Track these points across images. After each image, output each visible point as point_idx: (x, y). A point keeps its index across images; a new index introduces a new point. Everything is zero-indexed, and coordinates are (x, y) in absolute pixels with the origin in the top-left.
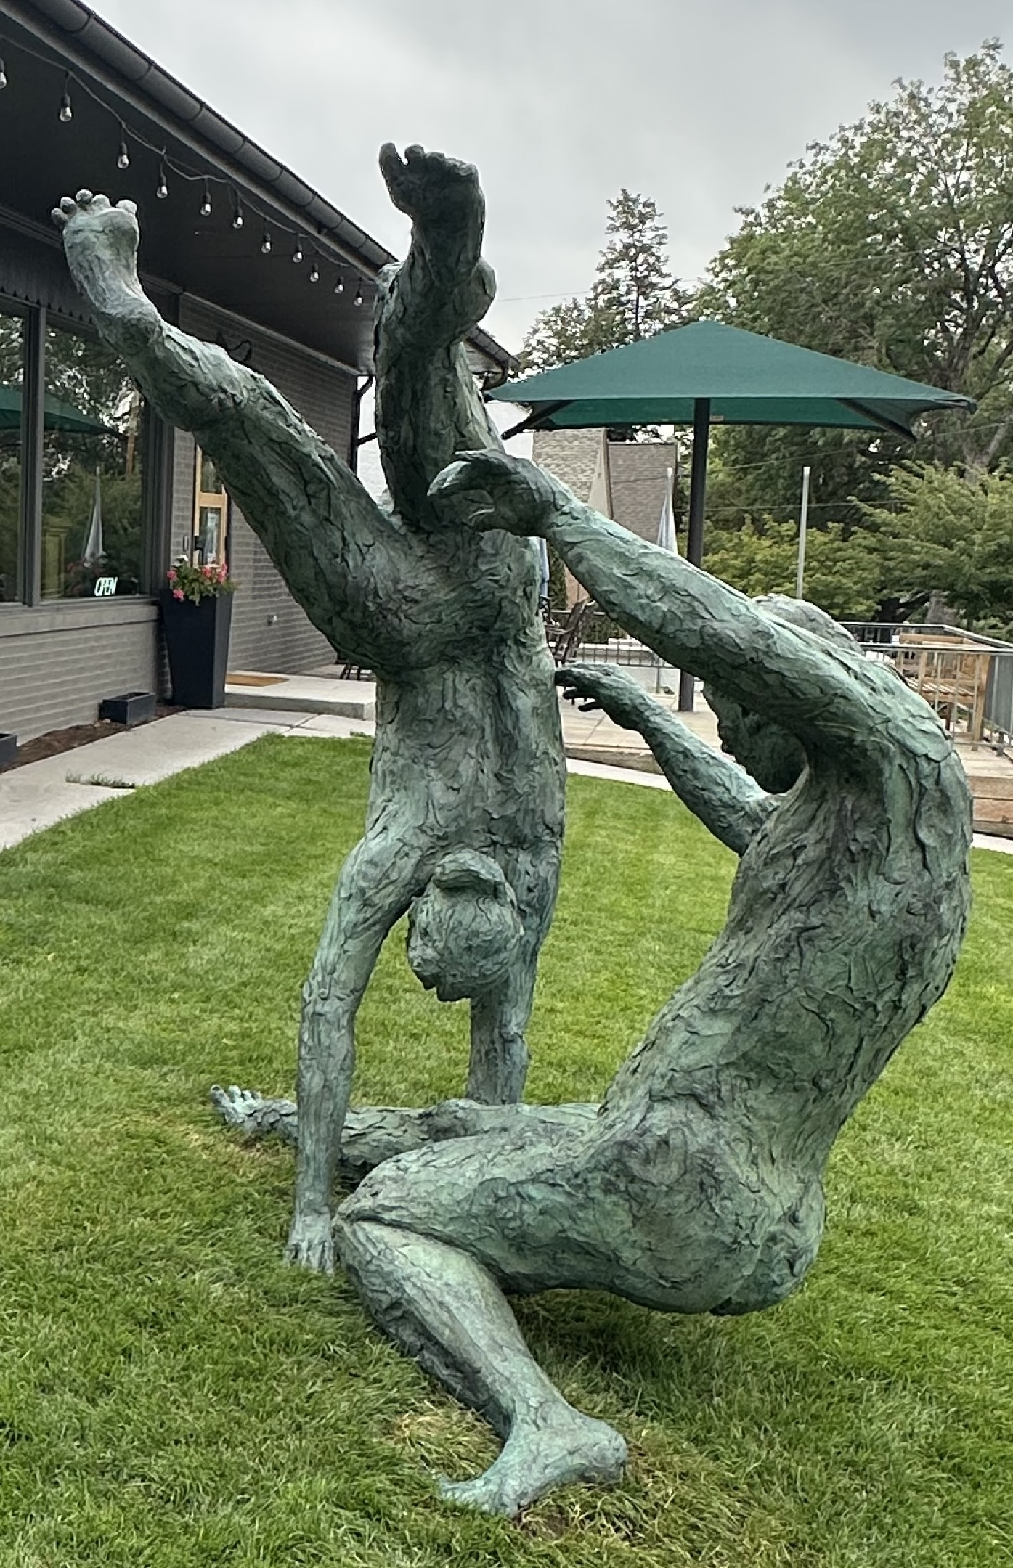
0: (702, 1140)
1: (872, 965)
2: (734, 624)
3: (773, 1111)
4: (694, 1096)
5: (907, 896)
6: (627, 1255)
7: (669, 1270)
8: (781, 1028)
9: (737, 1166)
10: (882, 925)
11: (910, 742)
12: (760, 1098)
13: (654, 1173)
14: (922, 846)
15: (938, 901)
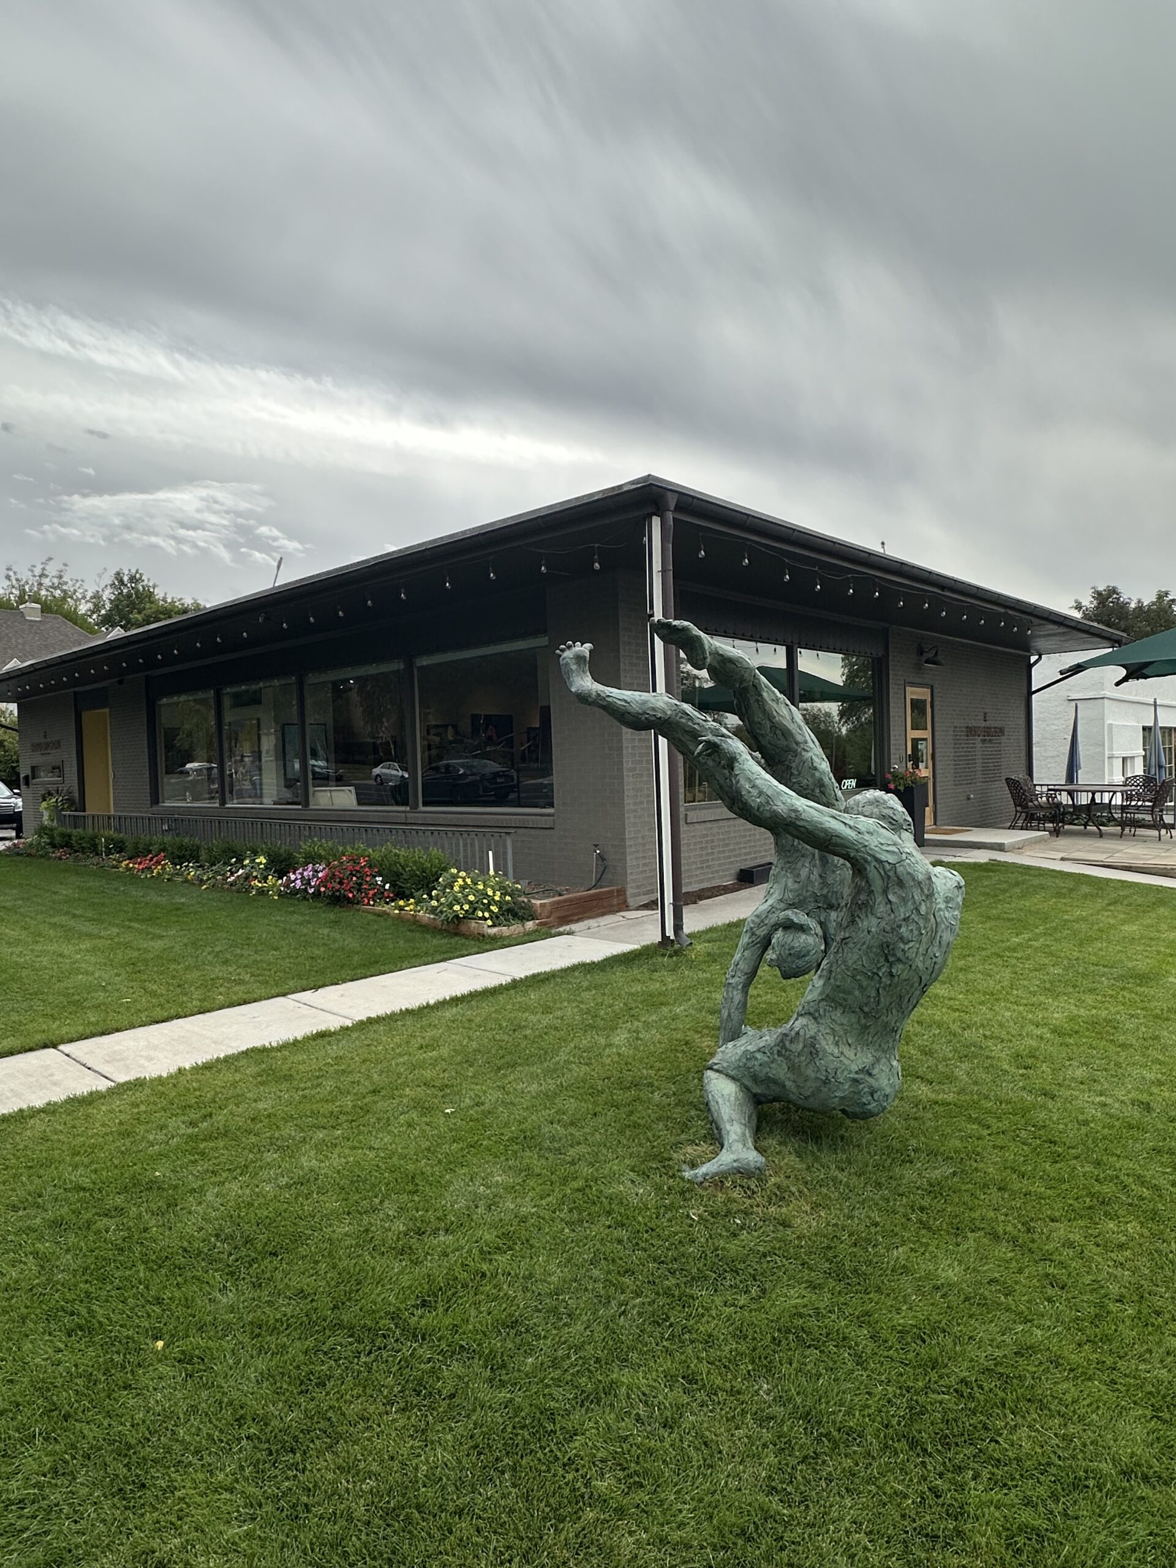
0: (812, 1033)
1: (871, 955)
2: (782, 806)
3: (845, 1021)
4: (810, 1014)
5: (883, 924)
6: (788, 1084)
7: (802, 1091)
8: (838, 983)
9: (827, 1045)
10: (873, 937)
11: (878, 856)
12: (837, 1015)
13: (793, 1047)
14: (890, 902)
15: (900, 927)
